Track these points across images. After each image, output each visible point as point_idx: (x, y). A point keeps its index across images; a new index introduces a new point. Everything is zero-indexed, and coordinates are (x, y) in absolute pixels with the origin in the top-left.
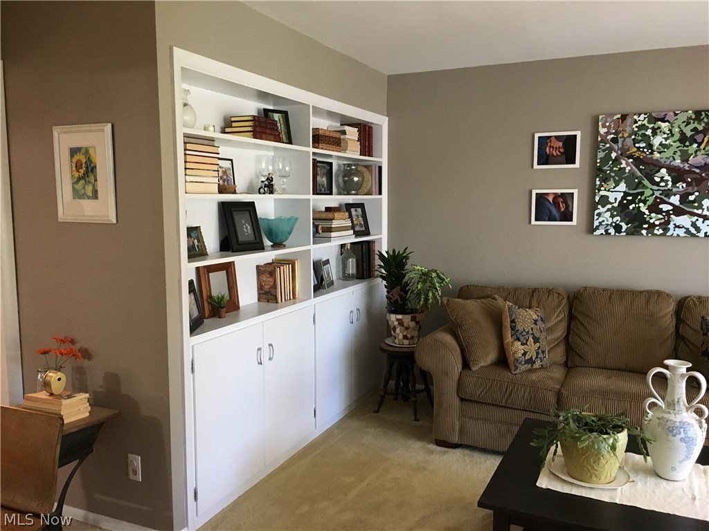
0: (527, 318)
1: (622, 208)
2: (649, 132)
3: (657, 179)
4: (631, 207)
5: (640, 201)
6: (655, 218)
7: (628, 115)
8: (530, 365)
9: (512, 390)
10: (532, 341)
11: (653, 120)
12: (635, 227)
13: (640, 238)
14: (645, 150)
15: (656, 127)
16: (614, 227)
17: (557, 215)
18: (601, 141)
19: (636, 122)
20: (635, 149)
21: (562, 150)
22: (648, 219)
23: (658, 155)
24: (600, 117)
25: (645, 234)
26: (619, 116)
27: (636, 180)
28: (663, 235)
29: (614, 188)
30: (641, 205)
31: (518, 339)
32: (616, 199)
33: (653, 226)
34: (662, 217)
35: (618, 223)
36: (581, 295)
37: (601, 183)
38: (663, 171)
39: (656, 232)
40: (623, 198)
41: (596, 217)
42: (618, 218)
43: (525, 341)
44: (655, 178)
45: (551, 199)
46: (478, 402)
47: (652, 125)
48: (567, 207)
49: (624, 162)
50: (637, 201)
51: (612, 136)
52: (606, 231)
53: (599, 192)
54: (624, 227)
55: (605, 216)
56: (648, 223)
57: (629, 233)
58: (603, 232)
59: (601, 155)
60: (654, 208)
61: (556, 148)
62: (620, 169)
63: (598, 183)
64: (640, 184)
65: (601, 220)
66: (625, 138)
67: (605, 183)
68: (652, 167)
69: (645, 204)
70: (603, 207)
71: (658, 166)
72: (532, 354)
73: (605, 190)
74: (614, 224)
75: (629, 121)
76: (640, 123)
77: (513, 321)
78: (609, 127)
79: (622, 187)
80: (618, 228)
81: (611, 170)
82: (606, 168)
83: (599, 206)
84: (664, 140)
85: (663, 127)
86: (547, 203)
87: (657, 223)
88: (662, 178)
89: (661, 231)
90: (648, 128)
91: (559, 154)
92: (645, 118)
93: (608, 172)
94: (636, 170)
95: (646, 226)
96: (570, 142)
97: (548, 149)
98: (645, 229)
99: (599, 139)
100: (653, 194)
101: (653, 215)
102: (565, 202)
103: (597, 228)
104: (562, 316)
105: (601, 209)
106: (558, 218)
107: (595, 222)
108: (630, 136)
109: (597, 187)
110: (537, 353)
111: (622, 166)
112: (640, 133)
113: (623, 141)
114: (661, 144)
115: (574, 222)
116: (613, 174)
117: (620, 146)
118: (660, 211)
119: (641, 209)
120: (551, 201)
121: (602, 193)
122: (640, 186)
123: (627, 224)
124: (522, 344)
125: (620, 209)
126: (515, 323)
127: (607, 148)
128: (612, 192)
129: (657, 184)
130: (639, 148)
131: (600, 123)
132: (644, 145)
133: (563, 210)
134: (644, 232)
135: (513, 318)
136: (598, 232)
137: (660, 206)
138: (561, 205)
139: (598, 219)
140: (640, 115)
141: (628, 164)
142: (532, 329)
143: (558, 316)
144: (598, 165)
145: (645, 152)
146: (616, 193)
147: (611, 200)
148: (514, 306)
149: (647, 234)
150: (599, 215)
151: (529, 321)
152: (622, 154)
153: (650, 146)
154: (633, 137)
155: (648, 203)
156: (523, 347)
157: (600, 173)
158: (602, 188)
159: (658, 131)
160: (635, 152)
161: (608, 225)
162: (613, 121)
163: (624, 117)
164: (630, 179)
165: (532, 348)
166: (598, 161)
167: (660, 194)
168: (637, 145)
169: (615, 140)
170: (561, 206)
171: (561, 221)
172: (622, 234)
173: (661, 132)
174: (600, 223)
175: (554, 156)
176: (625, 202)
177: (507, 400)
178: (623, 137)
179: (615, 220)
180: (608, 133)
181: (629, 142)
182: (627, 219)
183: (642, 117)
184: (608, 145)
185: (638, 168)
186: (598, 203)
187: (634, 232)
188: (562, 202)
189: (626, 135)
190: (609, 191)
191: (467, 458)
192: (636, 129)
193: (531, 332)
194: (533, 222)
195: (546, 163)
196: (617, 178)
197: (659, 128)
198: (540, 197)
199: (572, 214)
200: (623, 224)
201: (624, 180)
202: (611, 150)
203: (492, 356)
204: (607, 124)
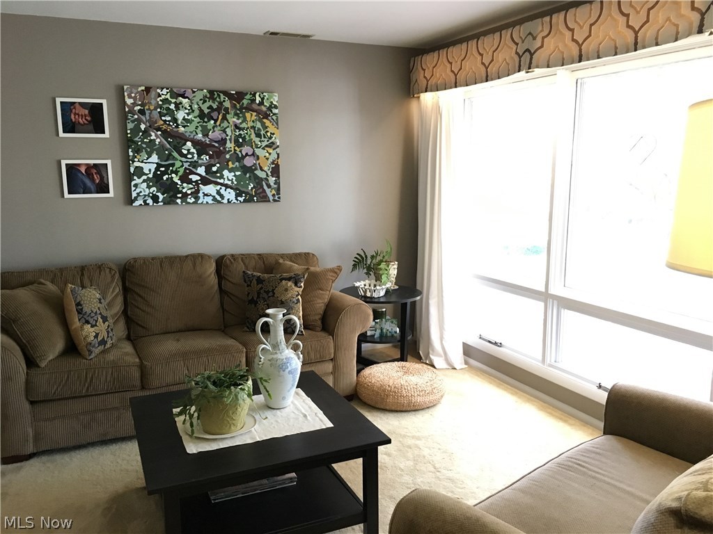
0: (91, 297)
1: (157, 179)
2: (172, 106)
3: (185, 152)
4: (165, 178)
5: (172, 172)
6: (187, 188)
7: (151, 88)
8: (103, 346)
9: (92, 377)
10: (101, 321)
11: (175, 95)
12: (170, 197)
13: (176, 206)
14: (171, 124)
15: (178, 102)
16: (152, 198)
17: (92, 187)
18: (130, 112)
19: (160, 96)
20: (162, 123)
21: (89, 118)
22: (181, 189)
23: (183, 129)
24: (125, 87)
25: (180, 203)
26: (143, 88)
27: (167, 152)
28: (195, 203)
29: (147, 159)
30: (173, 175)
31: (88, 322)
32: (150, 170)
33: (185, 195)
34: (192, 186)
35: (154, 193)
36: (133, 266)
37: (134, 154)
38: (189, 144)
39: (189, 200)
40: (157, 169)
41: (133, 188)
42: (154, 189)
43: (94, 323)
44: (183, 151)
45: (83, 170)
46: (54, 400)
47: (174, 100)
48: (102, 178)
49: (153, 134)
50: (169, 171)
51: (139, 107)
52: (145, 202)
53: (133, 163)
54: (161, 197)
55: (141, 188)
56: (181, 192)
57: (166, 202)
58: (142, 202)
59: (130, 126)
60: (185, 179)
61: (82, 116)
62: (151, 140)
63: (131, 154)
64: (170, 157)
65: (138, 191)
66: (151, 111)
67: (138, 154)
68: (179, 140)
69: (177, 175)
70: (139, 178)
71: (183, 139)
72: (103, 334)
73: (139, 161)
74: (151, 195)
75: (153, 94)
76: (163, 97)
77: (78, 304)
78: (135, 98)
79: (155, 158)
80: (155, 199)
81: (143, 142)
82: (136, 139)
83: (135, 178)
84: (186, 115)
85: (184, 103)
86: (80, 175)
87: (189, 192)
88: (188, 150)
89: (193, 200)
90: (170, 103)
91: (86, 122)
92: (167, 93)
93: (140, 143)
94: (166, 142)
95: (180, 195)
96: (96, 110)
97: (73, 116)
98: (179, 198)
99: (127, 110)
100: (182, 166)
101: (185, 185)
102: (99, 173)
103: (136, 199)
104: (117, 290)
105: (137, 180)
106: (93, 190)
107: (133, 193)
108: (155, 109)
109: (131, 158)
110: (108, 332)
111: (152, 138)
112: (165, 106)
113: (150, 114)
114: (184, 119)
115: (111, 194)
116: (144, 146)
117: (148, 118)
118: (190, 182)
119: (174, 179)
120: (84, 172)
121: (136, 164)
122: (171, 157)
123: (163, 195)
124: (92, 326)
125: (155, 180)
126: (81, 305)
127: (136, 120)
128: (146, 163)
129: (185, 156)
130: (165, 121)
131: (126, 94)
132: (169, 118)
133: (97, 181)
134: (179, 201)
135: (78, 301)
136: (137, 203)
137: (190, 177)
138: (95, 176)
139: (135, 190)
140: (162, 89)
141: (156, 135)
142: (99, 308)
143: (113, 291)
144: (129, 135)
145: (171, 126)
146: (150, 165)
147: (146, 171)
148: (76, 288)
149: (182, 202)
150: (136, 186)
151: (95, 301)
152: (150, 126)
153: (175, 120)
154: (159, 110)
155: (180, 174)
156: (93, 329)
157: (130, 144)
158: (136, 160)
159: (180, 106)
160: (162, 125)
161: (145, 196)
162: (138, 92)
163: (148, 90)
164: (160, 151)
165: (102, 327)
166: (129, 132)
167: (189, 166)
168: (163, 118)
169: (142, 112)
170: (96, 178)
171: (98, 193)
172: (160, 204)
173: (183, 107)
174: (138, 194)
175: (82, 125)
176: (159, 173)
177: (88, 388)
178: (149, 109)
179: (152, 190)
180: (135, 104)
181: (155, 114)
182: (163, 190)
183: (165, 91)
184: (136, 117)
185: (167, 140)
186: (133, 175)
187: (170, 201)
188: (96, 173)
189: (152, 108)
190: (142, 162)
191: (48, 465)
192: (160, 103)
193: (98, 312)
194: (66, 195)
195: (73, 132)
196: (149, 150)
197: (181, 103)
198: (70, 168)
199: (108, 185)
200: (159, 194)
201: (155, 152)
202: (139, 121)
203: (60, 345)
204: (133, 95)
